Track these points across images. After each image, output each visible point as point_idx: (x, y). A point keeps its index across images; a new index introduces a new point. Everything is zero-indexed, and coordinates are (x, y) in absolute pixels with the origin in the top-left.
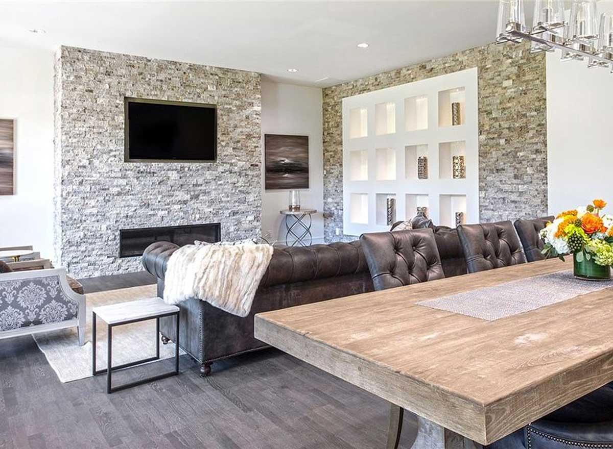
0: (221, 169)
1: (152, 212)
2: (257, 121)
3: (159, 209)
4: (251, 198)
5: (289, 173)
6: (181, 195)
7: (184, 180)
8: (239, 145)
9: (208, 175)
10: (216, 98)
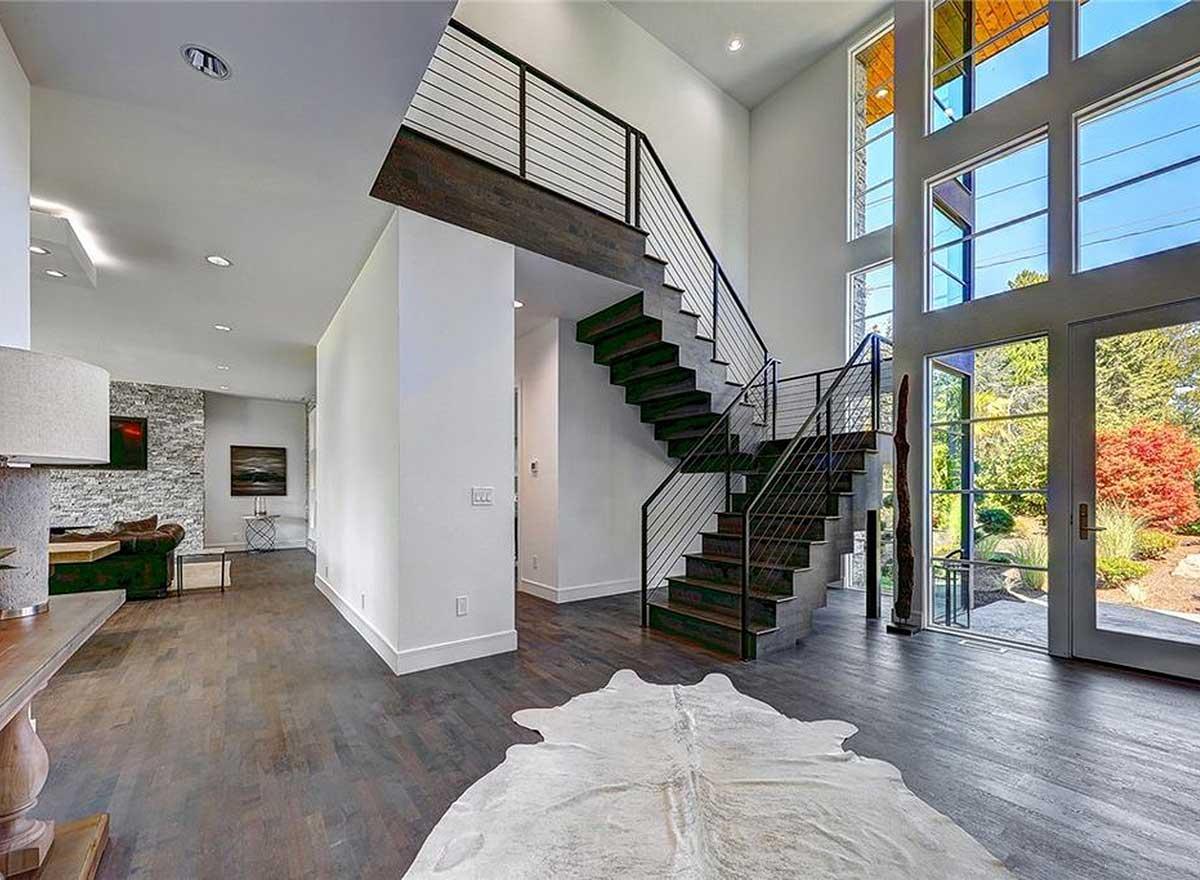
0: (151, 476)
1: (65, 513)
2: (198, 433)
3: (72, 512)
4: (190, 503)
5: (261, 481)
6: (100, 499)
7: (104, 485)
8: (175, 454)
9: (135, 481)
10: (146, 412)
